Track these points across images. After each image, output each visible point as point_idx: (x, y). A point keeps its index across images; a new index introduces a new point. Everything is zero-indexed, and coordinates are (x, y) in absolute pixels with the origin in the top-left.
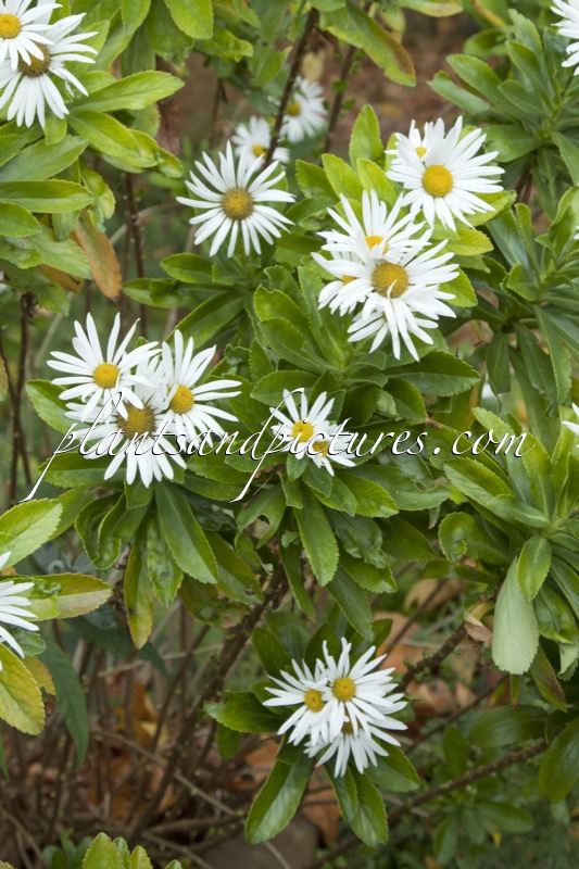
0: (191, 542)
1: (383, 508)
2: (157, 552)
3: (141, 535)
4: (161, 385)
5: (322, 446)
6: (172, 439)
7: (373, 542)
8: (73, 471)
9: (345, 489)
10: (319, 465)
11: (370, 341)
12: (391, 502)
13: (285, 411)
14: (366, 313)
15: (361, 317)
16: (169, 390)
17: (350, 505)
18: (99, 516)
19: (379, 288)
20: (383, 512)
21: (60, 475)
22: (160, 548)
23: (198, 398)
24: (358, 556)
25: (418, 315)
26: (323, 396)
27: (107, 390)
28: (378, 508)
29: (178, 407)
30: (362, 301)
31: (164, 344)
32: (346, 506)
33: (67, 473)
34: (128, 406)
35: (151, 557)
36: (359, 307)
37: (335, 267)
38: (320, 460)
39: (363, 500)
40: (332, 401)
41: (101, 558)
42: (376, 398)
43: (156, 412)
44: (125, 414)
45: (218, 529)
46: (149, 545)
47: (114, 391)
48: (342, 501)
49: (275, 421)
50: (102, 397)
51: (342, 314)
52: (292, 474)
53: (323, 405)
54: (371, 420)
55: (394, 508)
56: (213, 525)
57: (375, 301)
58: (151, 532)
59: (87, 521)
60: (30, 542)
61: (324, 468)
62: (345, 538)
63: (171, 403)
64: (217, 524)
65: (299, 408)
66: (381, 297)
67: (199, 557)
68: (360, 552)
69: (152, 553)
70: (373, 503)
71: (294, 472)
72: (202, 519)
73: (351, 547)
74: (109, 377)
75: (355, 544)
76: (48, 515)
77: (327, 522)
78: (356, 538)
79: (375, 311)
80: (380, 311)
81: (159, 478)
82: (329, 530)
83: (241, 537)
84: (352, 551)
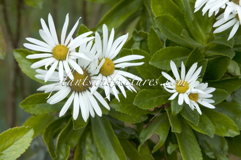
0: (112, 147)
1: (230, 131)
2: (91, 152)
3: (82, 141)
4: (94, 60)
5: (193, 96)
6: (101, 91)
7: (222, 149)
8: (41, 105)
9: (207, 120)
10: (193, 108)
11: (229, 31)
12: (235, 128)
13: (171, 73)
14: (226, 15)
15: (223, 17)
16: (100, 61)
17: (211, 130)
18: (57, 130)
20: (230, 133)
21: (33, 107)
22: (93, 150)
23: (117, 66)
24: (213, 157)
26: (195, 65)
27: (61, 62)
28: (227, 131)
29: (105, 72)
30: (224, 7)
31: (97, 33)
32: (207, 131)
33: (38, 106)
34: (75, 73)
35: (88, 155)
36: (222, 11)
38: (193, 105)
39: (217, 125)
40: (200, 68)
41: (58, 157)
42: (227, 64)
43: (91, 75)
44: (72, 77)
45: (128, 137)
46: (87, 147)
47: (65, 63)
48: (205, 128)
50: (58, 66)
51: (210, 15)
52: (175, 111)
53: (195, 71)
54: (223, 77)
55: (237, 131)
56: (125, 135)
57: (232, 7)
58: (88, 140)
59: (50, 133)
60: (14, 153)
61: (195, 110)
62: (205, 145)
63: (100, 70)
64: (127, 134)
65: (179, 69)
66: (235, 5)
67: (117, 156)
68: (214, 155)
69: (89, 153)
70: (224, 127)
72: (118, 132)
73: (209, 151)
74: (62, 53)
75: (211, 150)
76: (25, 136)
77: (195, 138)
78: (211, 146)
79: (231, 13)
80: (235, 14)
81: (93, 115)
82: (195, 142)
83: (142, 146)
84: (210, 154)
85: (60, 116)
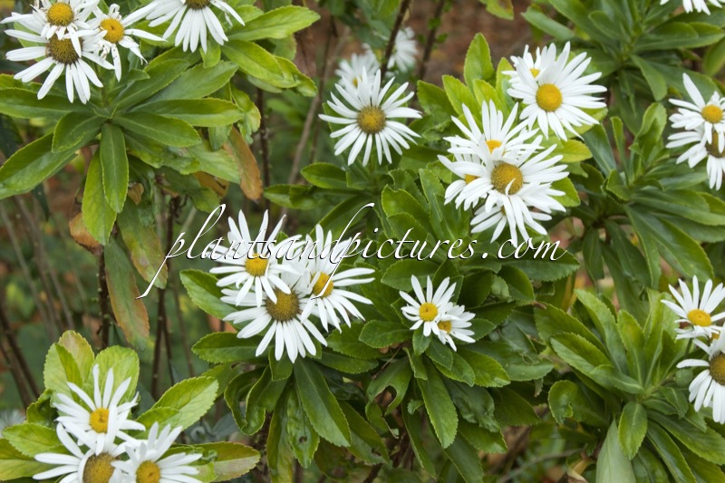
0: (326, 410)
1: (496, 379)
2: (296, 419)
3: (281, 404)
4: (306, 272)
5: (444, 325)
6: (315, 320)
7: (486, 409)
8: (223, 349)
9: (463, 363)
10: (444, 342)
11: (491, 230)
12: (504, 374)
13: (413, 294)
14: (488, 207)
15: (484, 210)
16: (312, 277)
17: (470, 376)
18: (245, 388)
19: (498, 186)
20: (496, 382)
21: (211, 352)
22: (298, 416)
23: (336, 284)
24: (473, 421)
25: (531, 208)
26: (446, 281)
27: (257, 278)
28: (493, 379)
30: (485, 197)
31: (308, 237)
32: (465, 377)
33: (217, 351)
34: (277, 291)
35: (291, 424)
36: (482, 202)
37: (460, 168)
38: (444, 337)
39: (479, 372)
40: (454, 286)
41: (249, 425)
42: (490, 283)
43: (300, 296)
44: (274, 299)
45: (348, 398)
46: (289, 413)
47: (264, 279)
48: (462, 373)
49: (405, 303)
50: (254, 284)
51: (466, 208)
52: (418, 350)
53: (447, 289)
54: (485, 302)
55: (507, 379)
56: (344, 395)
57: (495, 197)
58: (291, 402)
59: (234, 392)
60: (190, 415)
61: (448, 344)
62: (461, 405)
63: (314, 288)
64: (347, 394)
65: (425, 290)
66: (499, 194)
67: (334, 423)
68: (475, 418)
69: (292, 420)
70: (488, 375)
71: (419, 347)
72: (334, 390)
73: (466, 414)
74: (259, 266)
75: (470, 411)
76: (206, 390)
77: (446, 392)
78: (471, 405)
79: (495, 205)
80: (499, 206)
81: (303, 354)
82: (448, 398)
83: (372, 405)
84: (468, 417)
85: (257, 355)
